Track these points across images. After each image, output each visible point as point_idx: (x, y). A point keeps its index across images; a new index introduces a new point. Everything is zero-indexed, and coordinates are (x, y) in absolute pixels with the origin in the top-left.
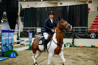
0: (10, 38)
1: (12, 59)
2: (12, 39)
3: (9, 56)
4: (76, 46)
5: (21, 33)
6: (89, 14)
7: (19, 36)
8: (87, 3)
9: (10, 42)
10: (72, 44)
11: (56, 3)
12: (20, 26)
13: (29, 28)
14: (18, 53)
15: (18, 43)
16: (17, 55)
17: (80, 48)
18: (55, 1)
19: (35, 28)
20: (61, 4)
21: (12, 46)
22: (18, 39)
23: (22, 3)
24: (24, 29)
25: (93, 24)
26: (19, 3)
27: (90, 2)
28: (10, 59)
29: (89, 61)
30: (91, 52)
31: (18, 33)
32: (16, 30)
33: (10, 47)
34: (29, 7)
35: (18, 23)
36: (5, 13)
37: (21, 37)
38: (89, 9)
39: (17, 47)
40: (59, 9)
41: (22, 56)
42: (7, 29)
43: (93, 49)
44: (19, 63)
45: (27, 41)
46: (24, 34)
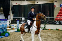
0: (5, 24)
1: (6, 37)
2: (6, 25)
3: (4, 36)
4: (46, 29)
5: (12, 21)
6: (55, 9)
7: (11, 23)
8: (54, 2)
9: (5, 27)
10: (44, 28)
11: (34, 2)
12: (11, 17)
13: (17, 18)
14: (10, 34)
15: (10, 27)
16: (9, 35)
17: (49, 31)
18: (33, 1)
19: (21, 18)
20: (37, 2)
21: (6, 29)
22: (10, 25)
23: (12, 2)
24: (14, 18)
25: (57, 16)
26: (11, 2)
27: (56, 1)
28: (5, 38)
29: (55, 39)
30: (56, 33)
31: (10, 21)
32: (9, 19)
33: (5, 30)
34: (17, 5)
35: (10, 15)
36: (2, 8)
37: (12, 23)
38: (55, 6)
39: (9, 30)
40: (36, 6)
41: (12, 36)
42: (3, 19)
43: (57, 31)
44: (10, 40)
45: (16, 26)
46: (14, 22)
